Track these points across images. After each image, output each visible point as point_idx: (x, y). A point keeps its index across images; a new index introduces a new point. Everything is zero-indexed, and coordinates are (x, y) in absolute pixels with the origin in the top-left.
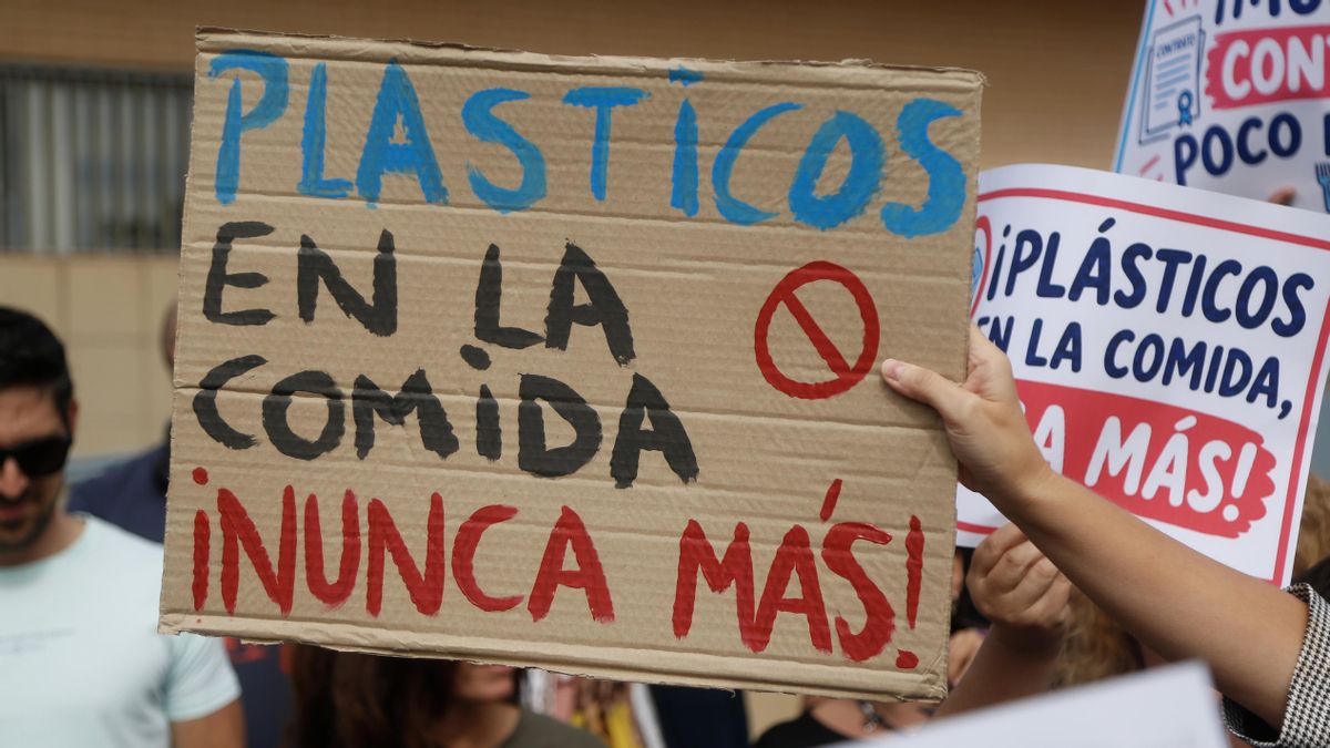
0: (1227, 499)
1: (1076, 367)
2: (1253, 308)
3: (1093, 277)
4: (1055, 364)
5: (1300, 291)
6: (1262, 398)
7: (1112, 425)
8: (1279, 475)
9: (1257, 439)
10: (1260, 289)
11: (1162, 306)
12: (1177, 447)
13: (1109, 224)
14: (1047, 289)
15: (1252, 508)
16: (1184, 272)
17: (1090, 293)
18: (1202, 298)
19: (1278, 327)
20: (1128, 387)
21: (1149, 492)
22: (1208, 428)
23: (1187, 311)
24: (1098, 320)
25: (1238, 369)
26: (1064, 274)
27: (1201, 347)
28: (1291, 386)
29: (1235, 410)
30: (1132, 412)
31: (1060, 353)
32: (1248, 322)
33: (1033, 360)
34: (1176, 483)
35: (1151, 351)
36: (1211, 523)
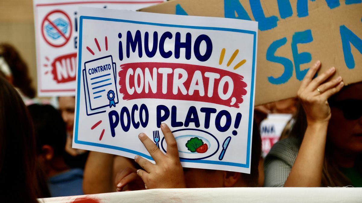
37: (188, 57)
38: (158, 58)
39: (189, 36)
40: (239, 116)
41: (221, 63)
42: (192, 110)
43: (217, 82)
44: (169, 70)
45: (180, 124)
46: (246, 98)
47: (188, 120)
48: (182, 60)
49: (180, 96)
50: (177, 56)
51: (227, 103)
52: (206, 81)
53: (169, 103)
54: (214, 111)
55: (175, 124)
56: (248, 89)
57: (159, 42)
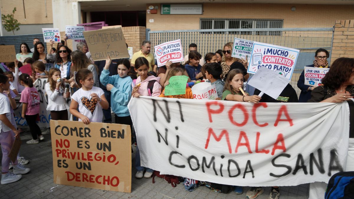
1: (169, 52)
2: (177, 46)
6: (179, 50)
9: (180, 53)
12: (176, 55)
13: (168, 44)
14: (166, 49)
15: (181, 56)
18: (174, 46)
24: (169, 49)
30: (173, 54)
35: (173, 50)
37: (283, 55)
38: (276, 55)
39: (284, 51)
40: (291, 69)
41: (289, 57)
42: (281, 67)
43: (287, 61)
44: (279, 58)
45: (278, 69)
46: (293, 65)
47: (280, 69)
48: (282, 56)
49: (280, 64)
50: (281, 55)
51: (289, 66)
52: (285, 61)
53: (277, 65)
54: (285, 67)
55: (277, 69)
56: (294, 64)
57: (277, 52)
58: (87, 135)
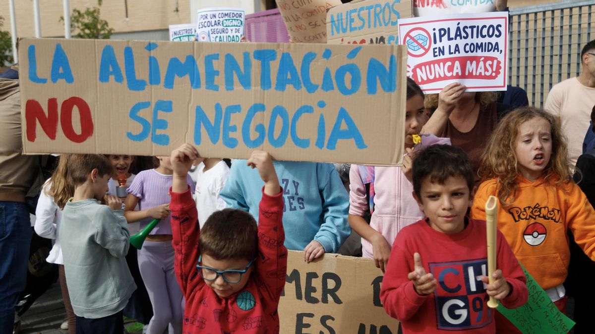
0: (493, 72)
1: (459, 53)
2: (491, 33)
3: (458, 34)
4: (455, 53)
5: (499, 28)
6: (496, 51)
7: (468, 62)
8: (502, 65)
9: (496, 59)
10: (491, 29)
11: (472, 37)
12: (481, 64)
13: (459, 23)
14: (450, 39)
15: (497, 72)
16: (475, 30)
17: (458, 38)
18: (480, 33)
19: (496, 36)
20: (470, 54)
21: (478, 74)
22: (487, 59)
23: (477, 37)
24: (461, 43)
25: (490, 46)
26: (452, 35)
27: (482, 43)
28: (501, 47)
29: (491, 54)
30: (472, 59)
31: (455, 51)
32: (490, 36)
33: (450, 53)
34: (483, 71)
35: (472, 46)
36: (490, 77)
58: (330, 298)
